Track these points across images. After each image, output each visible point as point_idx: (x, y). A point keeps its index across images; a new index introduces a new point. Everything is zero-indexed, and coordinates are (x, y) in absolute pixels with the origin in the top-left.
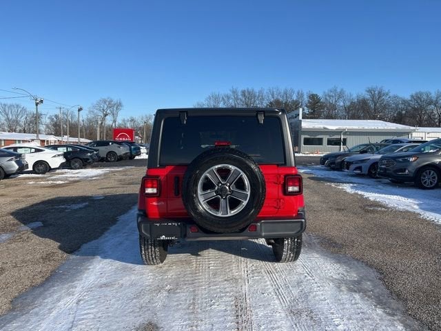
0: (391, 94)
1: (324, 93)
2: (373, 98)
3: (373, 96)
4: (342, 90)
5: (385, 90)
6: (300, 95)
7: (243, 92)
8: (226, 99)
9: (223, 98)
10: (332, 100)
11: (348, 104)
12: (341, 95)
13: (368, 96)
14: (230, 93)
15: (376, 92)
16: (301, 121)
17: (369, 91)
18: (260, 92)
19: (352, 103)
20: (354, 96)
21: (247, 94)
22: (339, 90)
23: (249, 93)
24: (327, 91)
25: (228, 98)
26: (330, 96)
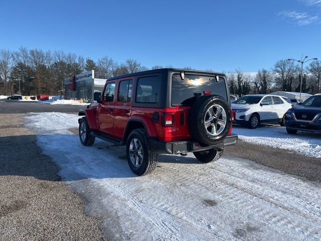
0: (141, 66)
1: (99, 60)
2: (131, 67)
3: (131, 66)
4: (111, 59)
5: (138, 62)
6: (81, 60)
7: (32, 52)
8: (15, 56)
9: (12, 55)
10: (105, 66)
11: (115, 69)
12: (110, 63)
13: (127, 66)
14: (18, 51)
15: (133, 63)
16: (93, 79)
17: (128, 62)
18: (48, 54)
19: (118, 69)
20: (119, 64)
21: (35, 54)
22: (109, 59)
23: (37, 53)
24: (101, 59)
25: (18, 55)
26: (103, 63)
